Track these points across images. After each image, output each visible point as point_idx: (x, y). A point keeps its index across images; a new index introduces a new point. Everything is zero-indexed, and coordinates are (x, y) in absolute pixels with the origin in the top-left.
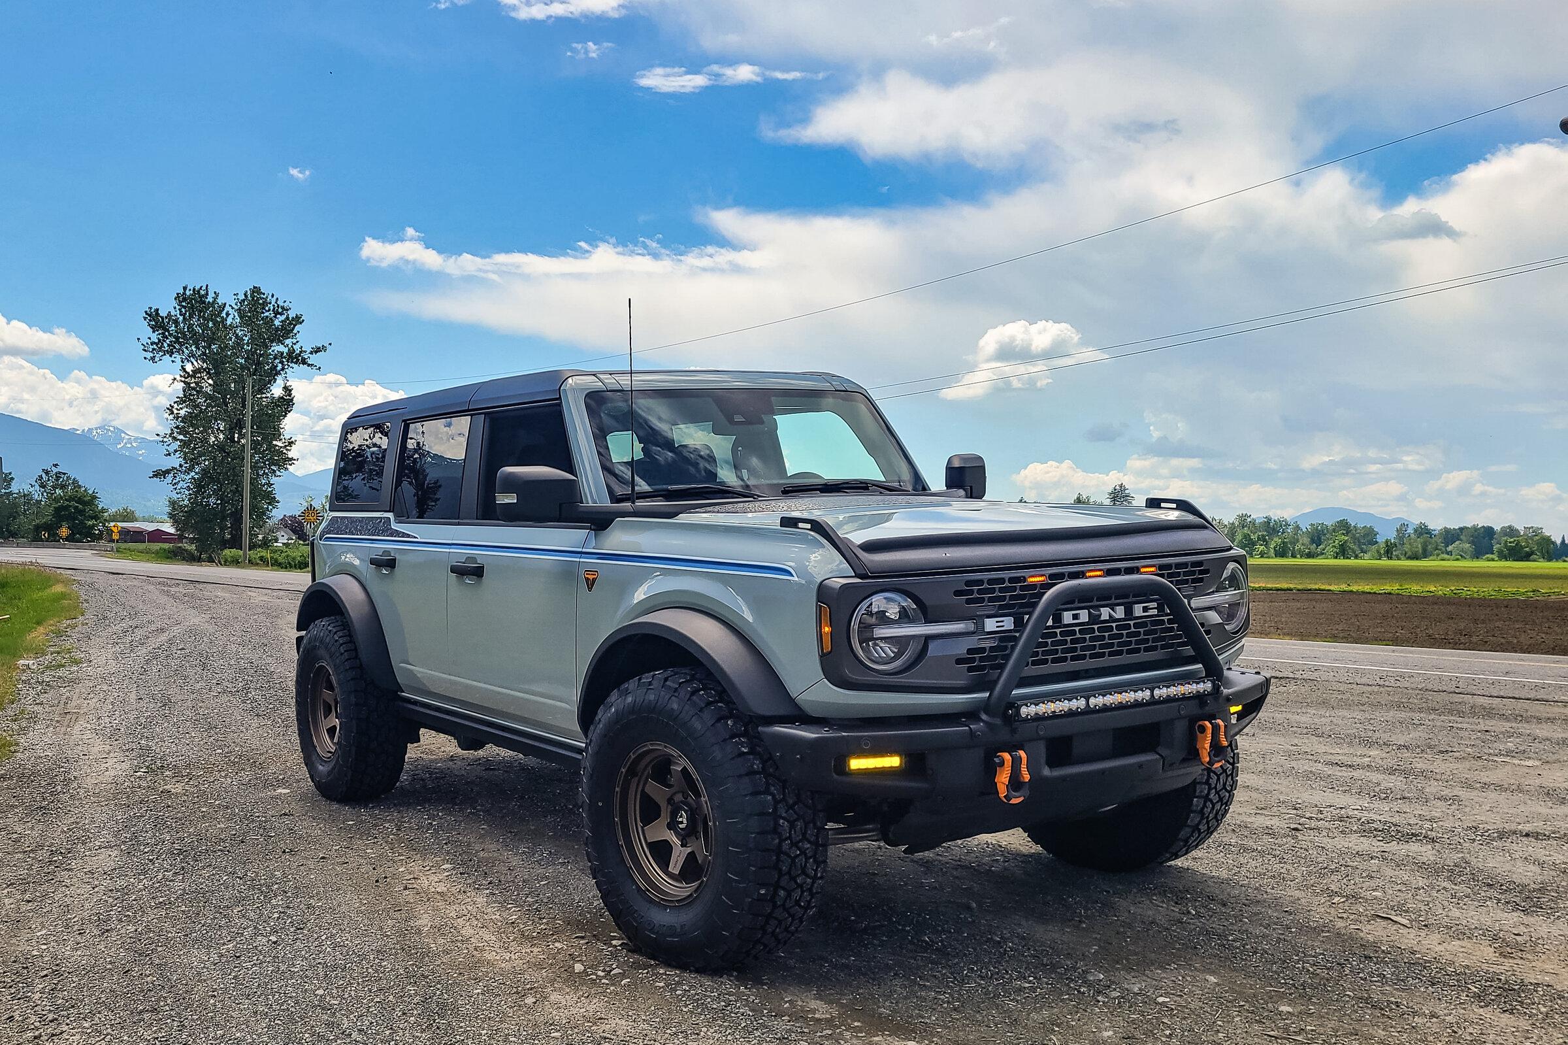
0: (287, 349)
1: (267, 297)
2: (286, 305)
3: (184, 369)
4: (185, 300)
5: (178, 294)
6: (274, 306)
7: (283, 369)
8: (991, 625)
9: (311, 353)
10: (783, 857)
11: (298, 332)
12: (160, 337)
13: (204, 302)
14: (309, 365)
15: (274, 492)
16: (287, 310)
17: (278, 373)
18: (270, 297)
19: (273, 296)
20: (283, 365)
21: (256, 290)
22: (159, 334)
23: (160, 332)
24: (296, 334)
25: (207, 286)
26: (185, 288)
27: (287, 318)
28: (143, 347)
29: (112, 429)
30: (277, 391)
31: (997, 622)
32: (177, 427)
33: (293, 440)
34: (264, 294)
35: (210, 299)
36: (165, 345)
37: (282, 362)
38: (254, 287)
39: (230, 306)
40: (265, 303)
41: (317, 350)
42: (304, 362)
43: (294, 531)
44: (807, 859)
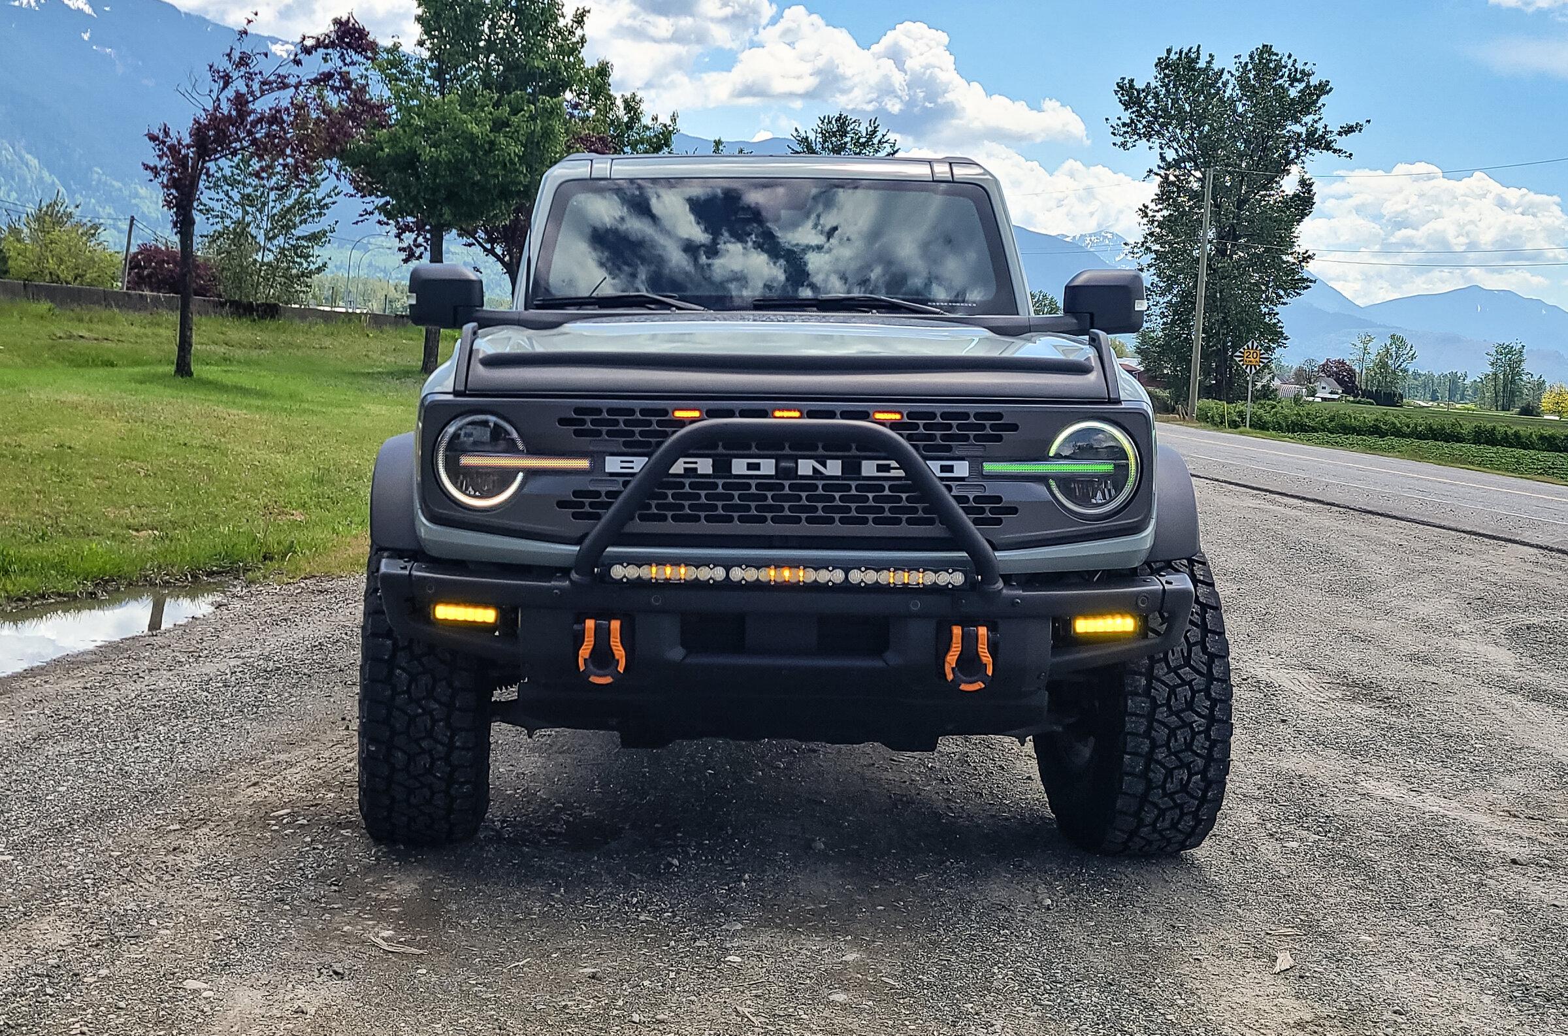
0: (1305, 128)
1: (1281, 58)
2: (1307, 68)
3: (1163, 158)
4: (1167, 66)
5: (1159, 59)
6: (1290, 70)
7: (1298, 157)
8: (613, 464)
9: (1340, 134)
10: (396, 713)
11: (1324, 105)
12: (1133, 116)
13: (1194, 69)
14: (1335, 151)
15: (1280, 325)
16: (1309, 75)
17: (1292, 162)
18: (1285, 58)
19: (1290, 56)
20: (1298, 150)
21: (1267, 49)
22: (1133, 112)
23: (1134, 109)
24: (1320, 108)
25: (1199, 46)
26: (1169, 51)
27: (1308, 86)
28: (1112, 129)
29: (1109, 236)
30: (1289, 185)
31: (622, 462)
32: (1151, 234)
33: (1310, 253)
34: (1277, 55)
35: (1202, 64)
36: (1140, 126)
37: (1296, 148)
38: (1264, 46)
39: (1229, 72)
40: (1279, 66)
41: (1349, 130)
42: (1328, 147)
43: (1340, 382)
44: (434, 722)
